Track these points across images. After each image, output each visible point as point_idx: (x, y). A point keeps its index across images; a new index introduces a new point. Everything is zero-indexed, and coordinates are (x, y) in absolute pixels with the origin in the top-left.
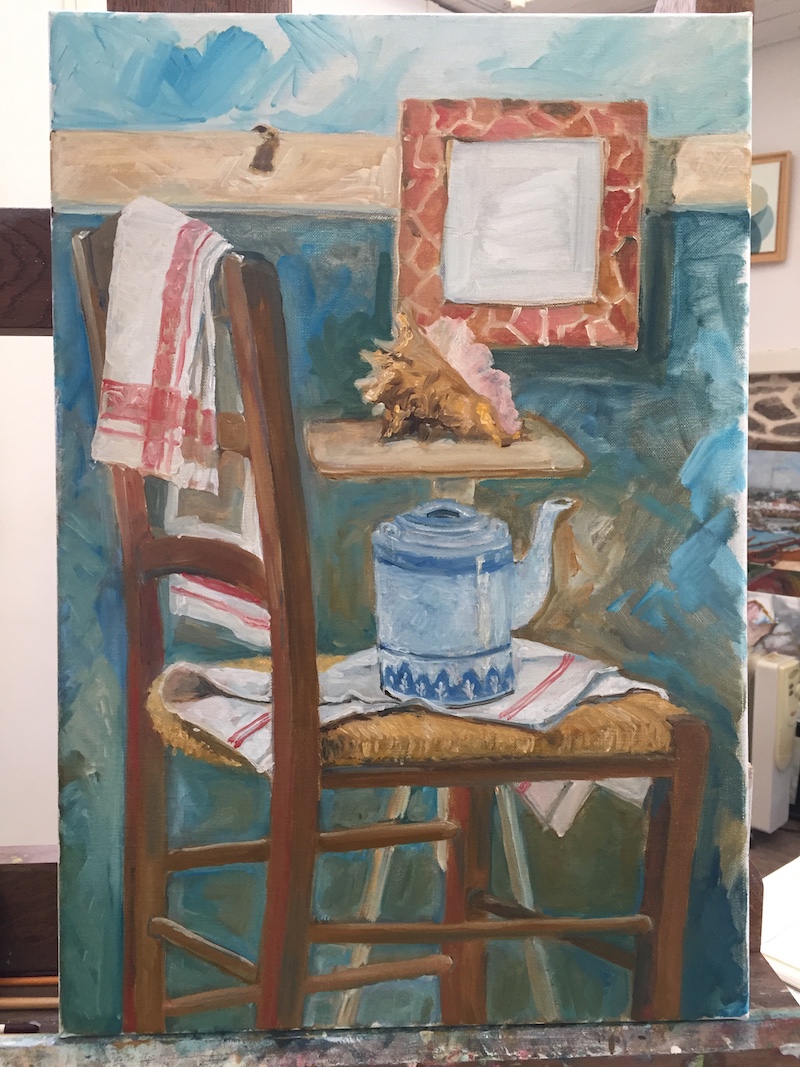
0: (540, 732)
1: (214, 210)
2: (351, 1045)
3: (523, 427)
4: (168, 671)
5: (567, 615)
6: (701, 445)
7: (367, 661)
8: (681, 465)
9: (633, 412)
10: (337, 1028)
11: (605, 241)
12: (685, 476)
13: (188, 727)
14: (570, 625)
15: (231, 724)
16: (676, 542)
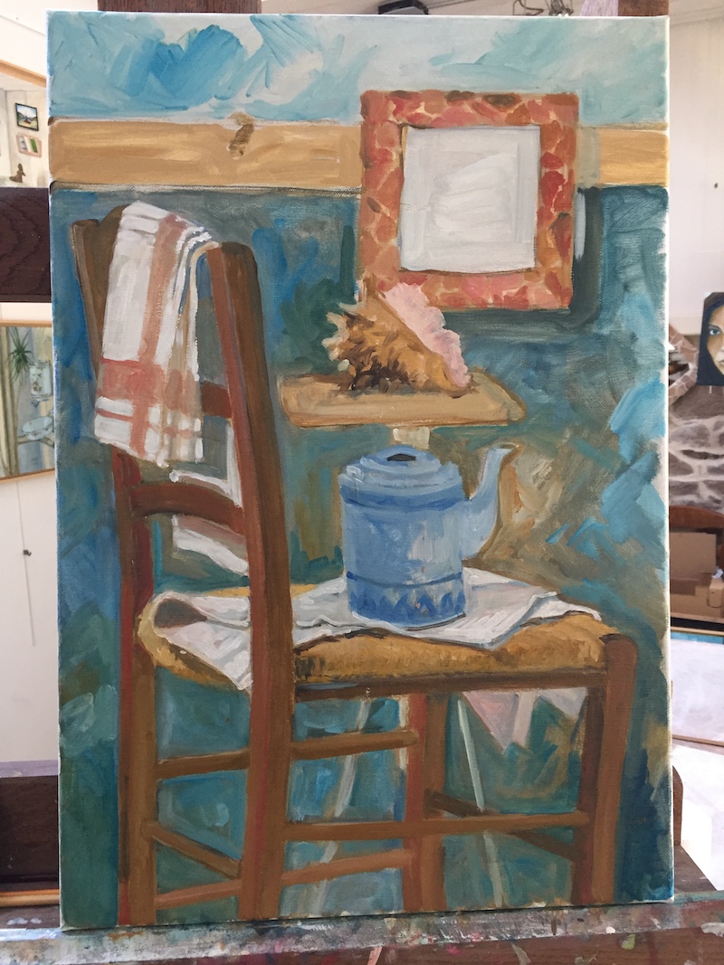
0: (489, 651)
1: (197, 188)
2: (323, 932)
3: (472, 380)
4: (158, 600)
5: (511, 547)
6: (628, 396)
7: (335, 589)
8: (610, 414)
9: (568, 367)
10: (310, 916)
11: (542, 215)
12: (614, 423)
13: (175, 649)
14: (515, 555)
15: (213, 646)
16: (606, 481)
